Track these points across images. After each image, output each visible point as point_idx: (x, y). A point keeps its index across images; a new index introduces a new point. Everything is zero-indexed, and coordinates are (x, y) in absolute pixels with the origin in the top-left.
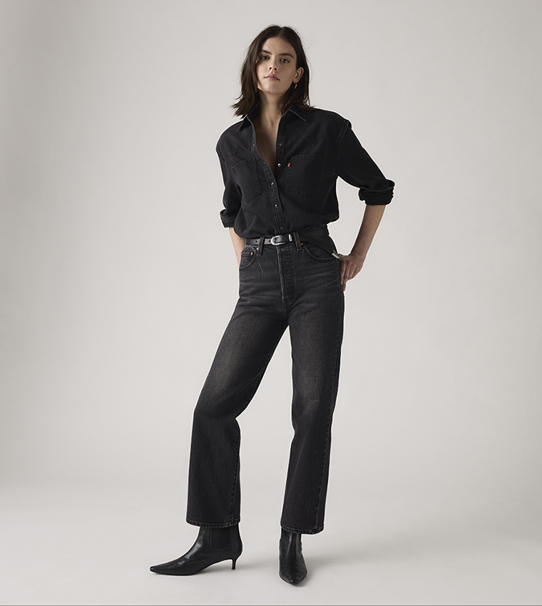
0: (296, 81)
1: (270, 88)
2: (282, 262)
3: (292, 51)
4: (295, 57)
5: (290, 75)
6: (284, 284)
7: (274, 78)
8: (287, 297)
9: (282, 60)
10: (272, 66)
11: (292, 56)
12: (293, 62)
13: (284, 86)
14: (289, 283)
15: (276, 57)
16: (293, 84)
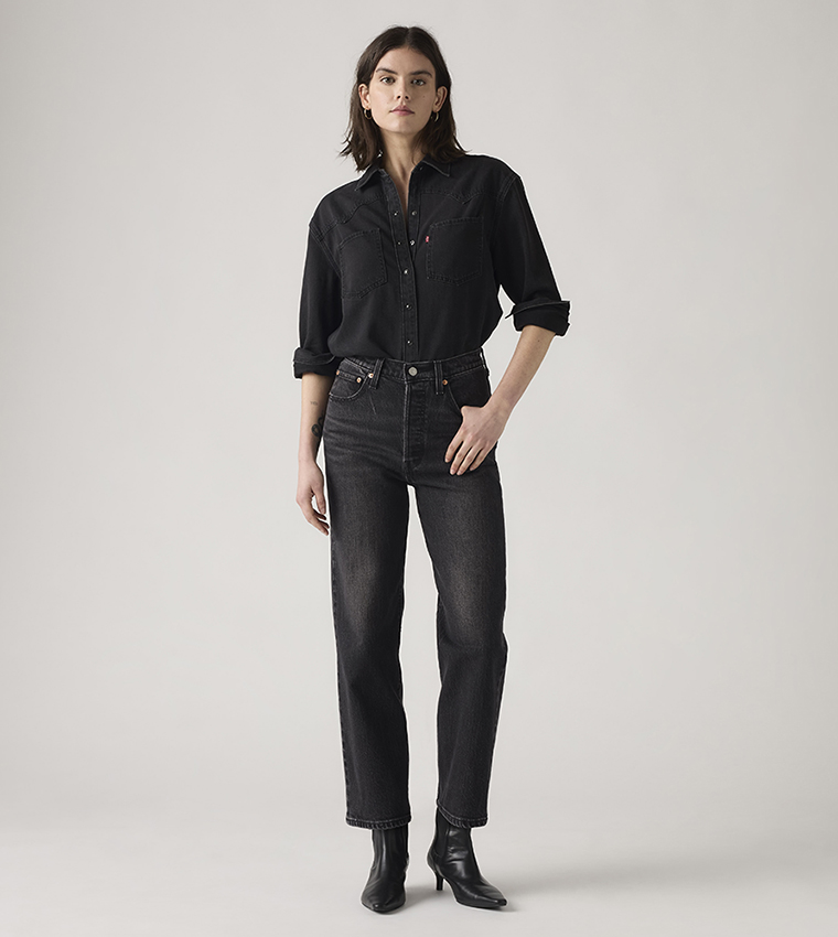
0: (437, 109)
1: (400, 126)
2: (410, 406)
3: (428, 66)
4: (434, 75)
5: (428, 101)
6: (408, 439)
7: (405, 111)
8: (411, 459)
9: (415, 80)
10: (401, 94)
11: (429, 74)
12: (432, 81)
13: (421, 120)
14: (417, 440)
15: (404, 78)
16: (433, 114)
